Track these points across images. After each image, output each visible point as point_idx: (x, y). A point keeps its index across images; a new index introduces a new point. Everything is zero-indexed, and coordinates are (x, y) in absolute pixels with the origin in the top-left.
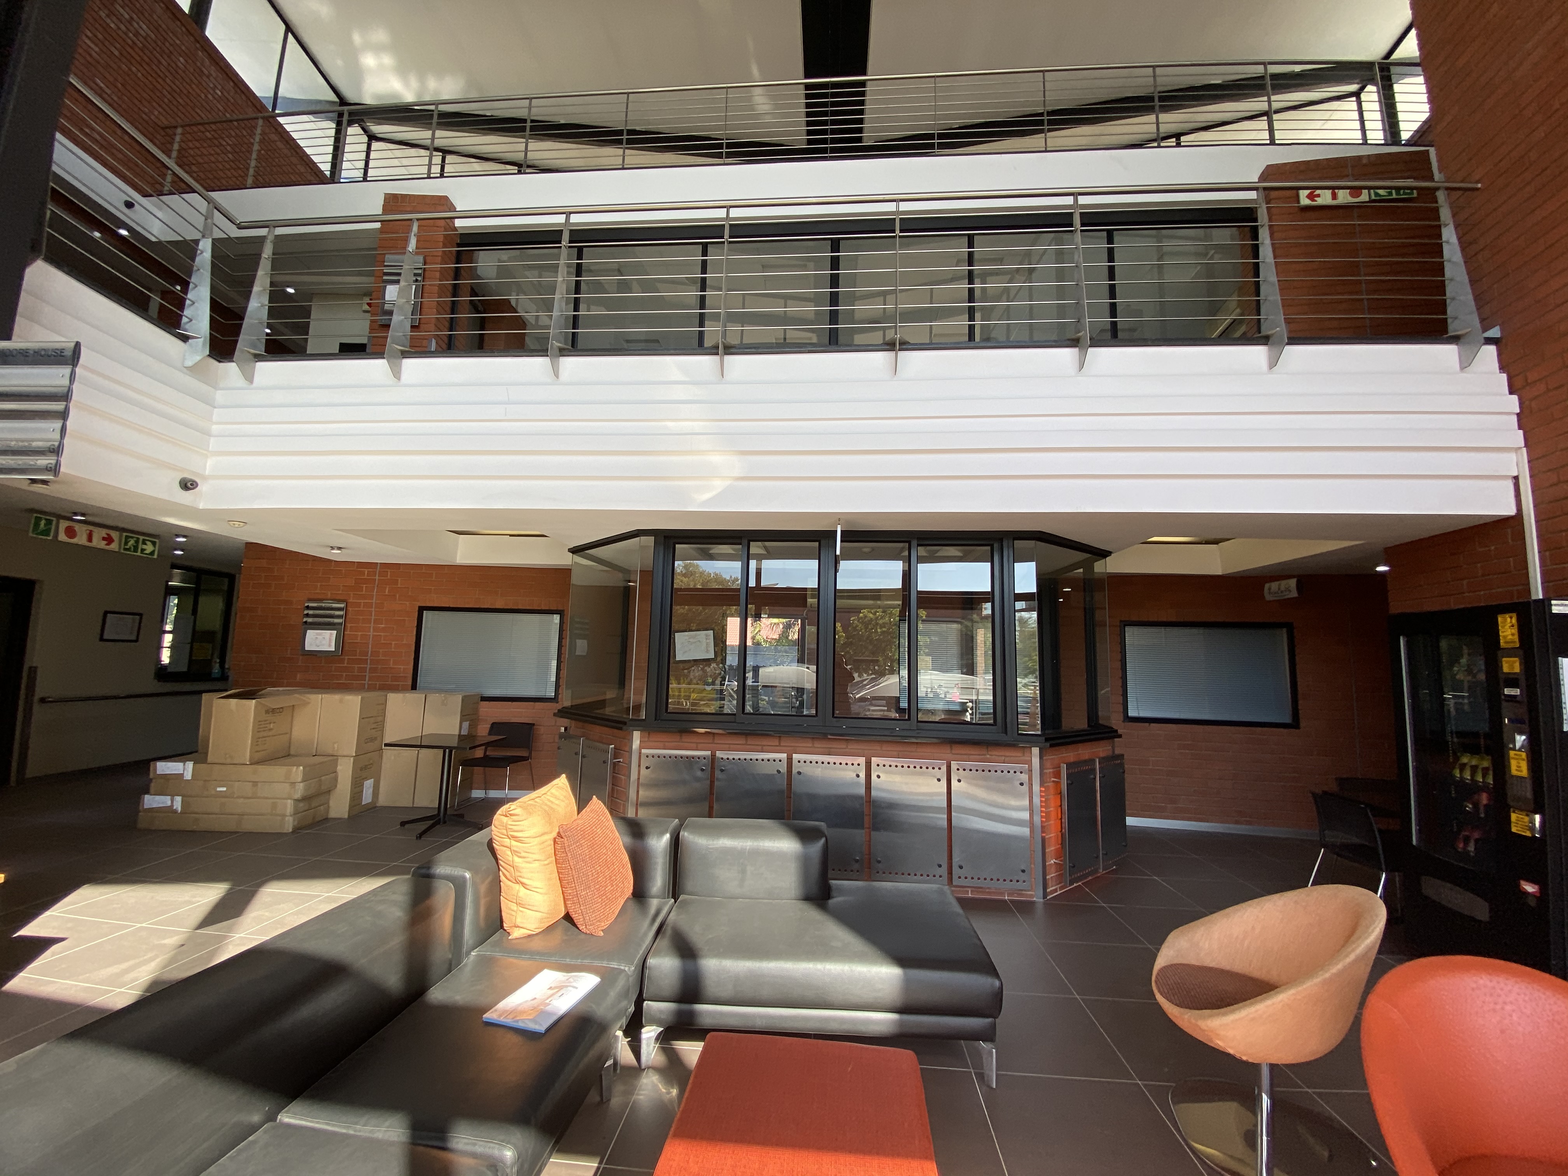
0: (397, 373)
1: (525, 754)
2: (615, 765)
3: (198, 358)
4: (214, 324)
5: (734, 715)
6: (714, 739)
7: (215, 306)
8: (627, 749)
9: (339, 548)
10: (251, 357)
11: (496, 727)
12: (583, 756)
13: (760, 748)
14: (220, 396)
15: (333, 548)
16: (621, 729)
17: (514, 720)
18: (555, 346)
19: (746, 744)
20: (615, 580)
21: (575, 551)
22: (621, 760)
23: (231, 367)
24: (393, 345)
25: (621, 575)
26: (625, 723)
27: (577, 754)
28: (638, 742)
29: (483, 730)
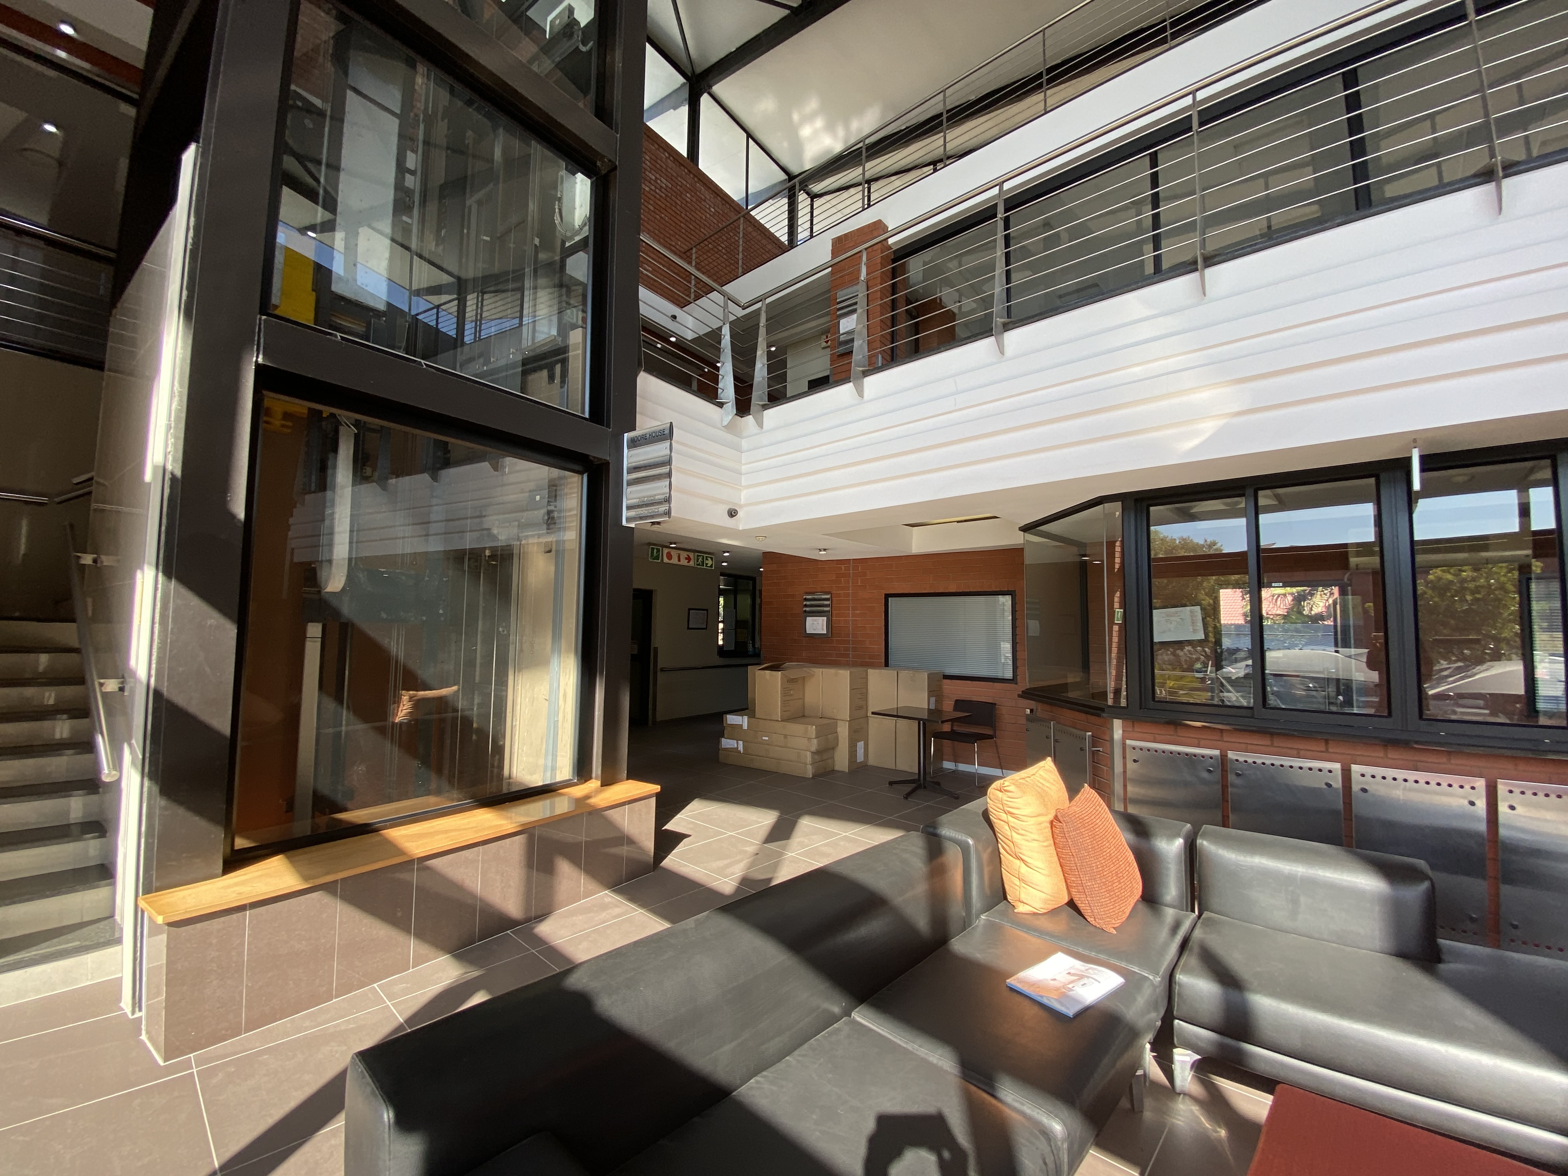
0: (860, 392)
1: (988, 731)
2: (1094, 753)
3: (730, 417)
5: (1251, 708)
6: (1222, 736)
8: (1107, 738)
9: (825, 550)
10: (761, 408)
11: (961, 704)
12: (1056, 741)
13: (1295, 752)
15: (820, 550)
16: (1099, 716)
17: (975, 699)
18: (999, 323)
19: (1272, 745)
20: (1069, 555)
21: (1026, 529)
22: (1101, 749)
23: (749, 419)
24: (856, 369)
25: (1075, 550)
26: (1103, 710)
27: (1048, 737)
28: (1120, 732)
29: (948, 706)
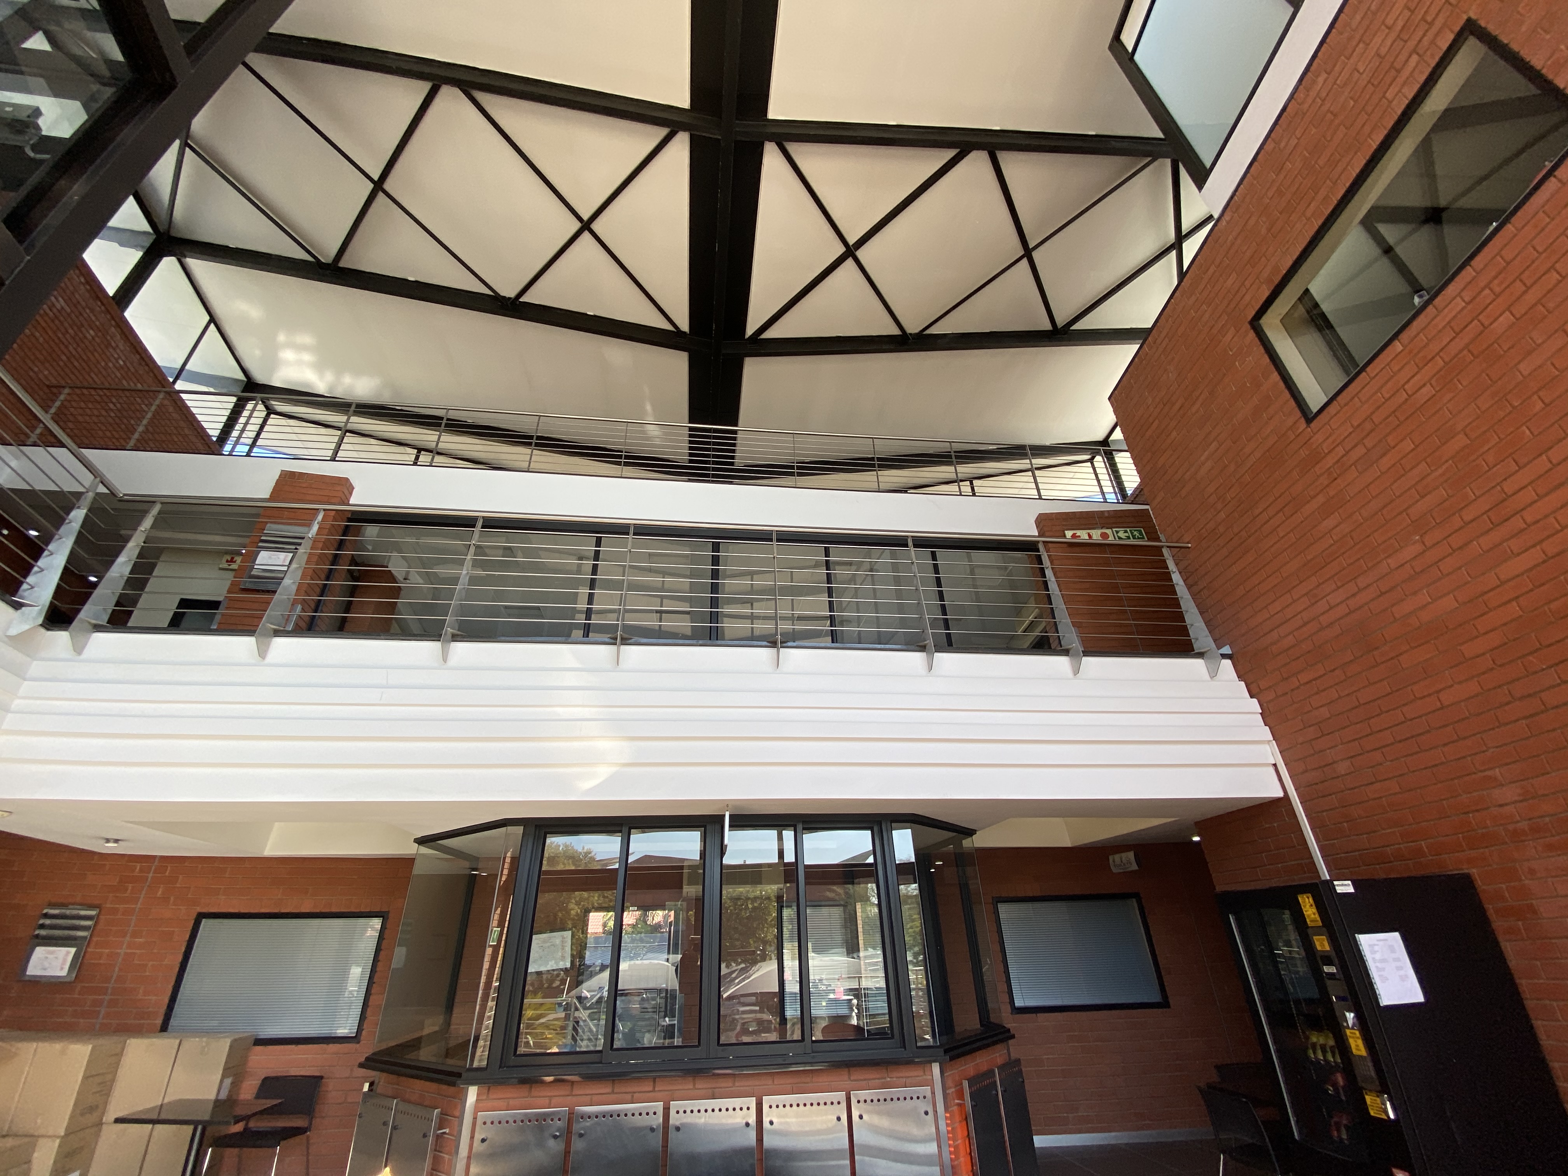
0: (262, 653)
1: (298, 1122)
2: (439, 1137)
3: (26, 627)
4: (59, 592)
5: (600, 1052)
6: (572, 1089)
7: (67, 573)
8: (457, 1113)
9: (116, 841)
10: (90, 627)
11: (270, 1086)
12: (395, 1128)
14: (36, 668)
15: (108, 841)
16: (453, 1084)
17: (294, 1072)
18: (449, 630)
19: (613, 1092)
21: (422, 841)
22: (447, 1131)
23: (61, 637)
24: (266, 623)
26: (459, 1075)
27: (385, 1124)
28: (475, 1098)
29: (248, 1090)
